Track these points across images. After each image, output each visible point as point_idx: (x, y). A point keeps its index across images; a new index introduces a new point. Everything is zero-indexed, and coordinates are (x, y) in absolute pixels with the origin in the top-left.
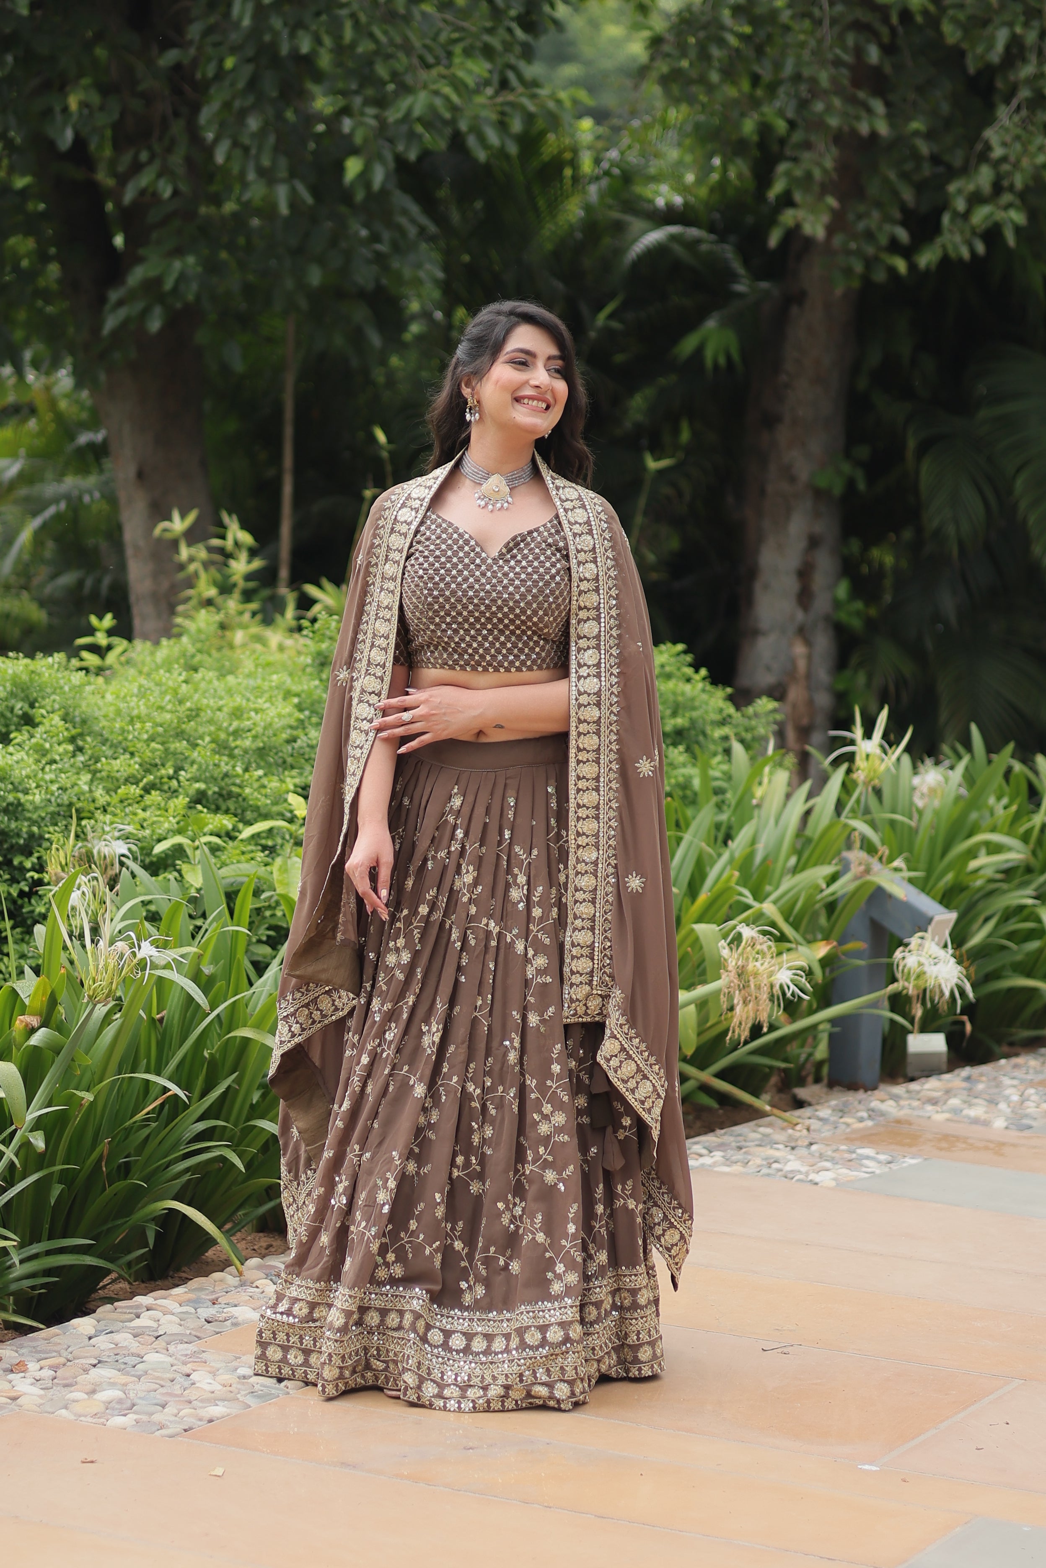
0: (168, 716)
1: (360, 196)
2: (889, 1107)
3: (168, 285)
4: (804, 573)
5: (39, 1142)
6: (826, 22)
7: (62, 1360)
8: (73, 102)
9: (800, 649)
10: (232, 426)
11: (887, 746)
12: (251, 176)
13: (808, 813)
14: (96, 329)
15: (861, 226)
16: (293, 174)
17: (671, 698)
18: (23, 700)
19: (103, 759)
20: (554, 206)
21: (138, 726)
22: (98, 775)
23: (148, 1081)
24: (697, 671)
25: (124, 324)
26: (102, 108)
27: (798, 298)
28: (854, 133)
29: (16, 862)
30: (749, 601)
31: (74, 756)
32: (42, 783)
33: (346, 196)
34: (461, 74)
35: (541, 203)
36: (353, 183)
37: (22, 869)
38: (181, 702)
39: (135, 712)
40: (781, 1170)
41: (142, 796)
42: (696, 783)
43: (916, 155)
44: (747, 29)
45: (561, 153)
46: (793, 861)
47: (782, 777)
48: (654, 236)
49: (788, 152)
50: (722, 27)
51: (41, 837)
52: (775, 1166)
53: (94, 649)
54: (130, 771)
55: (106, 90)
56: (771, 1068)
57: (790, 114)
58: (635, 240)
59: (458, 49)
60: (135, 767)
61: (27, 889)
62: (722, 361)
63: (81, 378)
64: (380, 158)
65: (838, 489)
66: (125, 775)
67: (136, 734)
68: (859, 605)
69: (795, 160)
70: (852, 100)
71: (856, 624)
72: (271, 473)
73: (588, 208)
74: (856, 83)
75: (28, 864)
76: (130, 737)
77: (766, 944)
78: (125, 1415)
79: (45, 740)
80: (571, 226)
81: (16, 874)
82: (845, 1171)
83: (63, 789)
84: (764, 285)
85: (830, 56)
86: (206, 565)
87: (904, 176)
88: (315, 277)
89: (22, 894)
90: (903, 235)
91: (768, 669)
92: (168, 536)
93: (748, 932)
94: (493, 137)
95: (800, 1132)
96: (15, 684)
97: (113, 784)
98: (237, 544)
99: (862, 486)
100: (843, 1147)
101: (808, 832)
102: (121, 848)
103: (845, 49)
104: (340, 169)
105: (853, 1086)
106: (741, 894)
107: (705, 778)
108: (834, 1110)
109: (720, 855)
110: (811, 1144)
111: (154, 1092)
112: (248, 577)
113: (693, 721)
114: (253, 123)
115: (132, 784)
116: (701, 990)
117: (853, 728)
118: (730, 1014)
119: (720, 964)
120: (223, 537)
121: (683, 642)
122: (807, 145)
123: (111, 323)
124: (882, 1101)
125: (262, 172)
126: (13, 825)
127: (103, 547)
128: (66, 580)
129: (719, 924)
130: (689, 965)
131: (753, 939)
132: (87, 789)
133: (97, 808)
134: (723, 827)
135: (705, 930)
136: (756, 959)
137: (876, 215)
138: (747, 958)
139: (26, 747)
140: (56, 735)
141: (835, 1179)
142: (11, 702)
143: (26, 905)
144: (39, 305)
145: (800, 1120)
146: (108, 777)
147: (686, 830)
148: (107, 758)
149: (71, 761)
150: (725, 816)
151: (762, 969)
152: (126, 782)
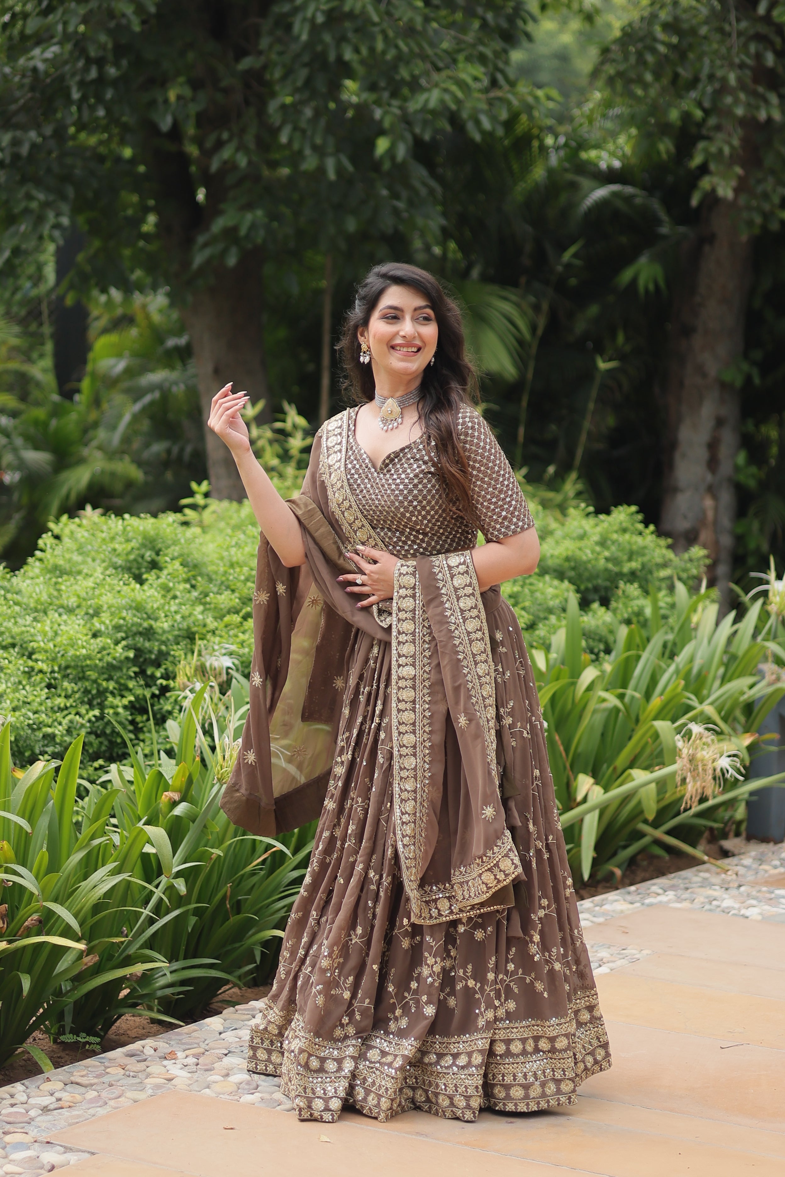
1: (387, 166)
3: (243, 232)
4: (713, 446)
5: (181, 886)
6: (734, 35)
7: (202, 1050)
8: (172, 95)
9: (709, 503)
10: (282, 333)
12: (308, 152)
13: (732, 636)
14: (186, 264)
15: (760, 189)
16: (338, 150)
17: (627, 547)
18: (150, 549)
19: (211, 595)
20: (526, 168)
21: (238, 570)
22: (208, 607)
23: (254, 840)
24: (647, 526)
25: (208, 262)
26: (193, 99)
27: (710, 239)
28: (754, 120)
29: (149, 672)
30: (671, 466)
31: (189, 592)
32: (168, 614)
33: (376, 166)
34: (463, 76)
35: (515, 167)
36: (382, 157)
37: (153, 677)
39: (234, 559)
40: (719, 906)
41: (241, 623)
42: (648, 612)
44: (675, 40)
45: (530, 129)
46: (720, 673)
47: (713, 610)
48: (601, 193)
49: (705, 134)
50: (655, 40)
51: (168, 654)
52: (715, 903)
53: (195, 507)
54: (232, 604)
55: (196, 85)
56: (705, 826)
57: (707, 104)
58: (586, 196)
59: (461, 57)
60: (235, 600)
61: (157, 692)
62: (651, 287)
63: (174, 298)
64: (402, 138)
65: (739, 382)
66: (228, 606)
67: (236, 575)
68: (754, 470)
69: (708, 138)
70: (754, 94)
71: (752, 483)
72: (311, 367)
73: (550, 171)
74: (756, 80)
75: (158, 674)
76: (231, 578)
77: (709, 737)
78: (253, 1094)
79: (169, 581)
80: (537, 183)
81: (150, 681)
82: (767, 907)
83: (183, 618)
84: (682, 229)
85: (737, 61)
86: (271, 442)
88: (351, 225)
89: (153, 696)
91: (685, 517)
93: (696, 729)
94: (486, 123)
95: (730, 876)
96: (145, 538)
97: (219, 614)
98: (295, 426)
99: (757, 380)
100: (764, 889)
101: (733, 649)
102: (227, 662)
103: (748, 54)
104: (372, 146)
105: (765, 840)
106: (689, 699)
107: (656, 608)
108: (754, 859)
109: (668, 666)
110: (740, 886)
111: (260, 848)
112: (301, 451)
113: (643, 565)
114: (308, 112)
115: (234, 613)
116: (660, 773)
117: (768, 572)
118: (683, 787)
119: (675, 752)
120: (284, 421)
121: (635, 504)
122: (718, 128)
123: (199, 259)
125: (315, 148)
126: (147, 644)
127: (186, 423)
128: (158, 448)
129: (674, 721)
130: (648, 751)
131: (700, 733)
132: (200, 617)
133: (208, 632)
134: (669, 645)
135: (663, 726)
136: (703, 749)
137: (771, 180)
138: (696, 748)
139: (155, 586)
140: (178, 577)
141: (761, 914)
142: (143, 551)
143: (156, 704)
144: (141, 243)
145: (729, 867)
146: (215, 608)
147: (644, 649)
148: (214, 593)
149: (188, 595)
150: (670, 637)
151: (707, 756)
152: (229, 612)
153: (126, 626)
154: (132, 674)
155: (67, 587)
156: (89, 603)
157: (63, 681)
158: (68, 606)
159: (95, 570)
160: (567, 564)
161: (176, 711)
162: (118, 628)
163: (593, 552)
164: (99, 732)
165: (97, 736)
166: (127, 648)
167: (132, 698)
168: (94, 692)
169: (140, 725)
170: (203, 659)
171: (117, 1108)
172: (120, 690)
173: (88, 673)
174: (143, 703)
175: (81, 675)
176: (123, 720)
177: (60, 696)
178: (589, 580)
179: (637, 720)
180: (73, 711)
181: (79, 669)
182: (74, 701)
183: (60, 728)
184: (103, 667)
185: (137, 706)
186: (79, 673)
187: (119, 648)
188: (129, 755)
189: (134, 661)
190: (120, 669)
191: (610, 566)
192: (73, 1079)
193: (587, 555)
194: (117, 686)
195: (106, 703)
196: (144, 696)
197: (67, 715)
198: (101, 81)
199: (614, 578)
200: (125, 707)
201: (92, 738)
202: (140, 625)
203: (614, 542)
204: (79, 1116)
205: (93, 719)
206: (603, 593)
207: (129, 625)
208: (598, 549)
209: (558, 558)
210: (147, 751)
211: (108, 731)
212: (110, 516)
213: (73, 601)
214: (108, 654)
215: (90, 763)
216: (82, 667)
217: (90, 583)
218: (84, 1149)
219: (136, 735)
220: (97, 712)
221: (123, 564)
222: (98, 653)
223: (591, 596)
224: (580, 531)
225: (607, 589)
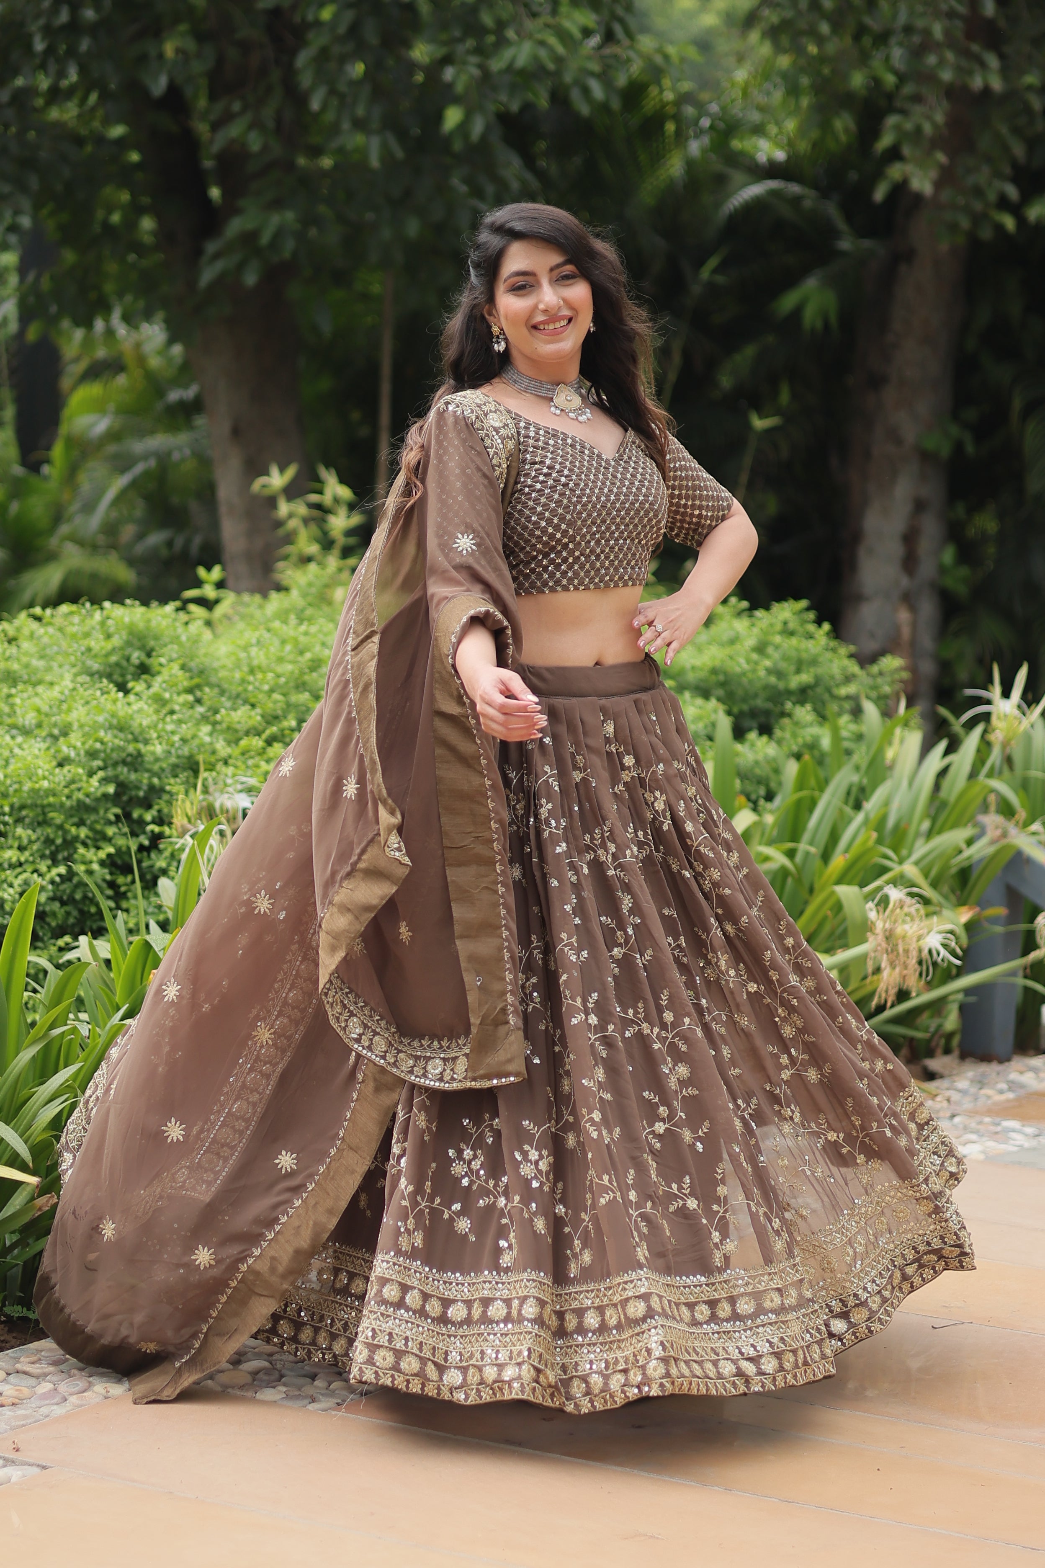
0: (289, 667)
1: (457, 146)
2: (1028, 1078)
3: (265, 239)
4: (910, 538)
8: (169, 49)
9: (904, 616)
10: (325, 384)
11: (1025, 706)
12: (346, 126)
13: (943, 773)
14: (192, 282)
15: (970, 181)
16: (386, 127)
17: (795, 654)
18: (138, 649)
19: (223, 711)
20: (658, 158)
21: (260, 676)
22: (218, 727)
24: (820, 627)
25: (220, 278)
26: (197, 55)
27: (906, 256)
28: (965, 89)
29: (135, 815)
30: (852, 565)
31: (192, 707)
32: (163, 734)
33: (444, 145)
34: (567, 24)
35: (643, 157)
36: (451, 134)
37: (142, 823)
38: (301, 653)
39: (255, 663)
41: (264, 749)
42: (826, 743)
43: (1028, 110)
45: (663, 106)
46: (926, 825)
47: (914, 739)
48: (755, 190)
49: (898, 104)
51: (162, 790)
53: (202, 602)
54: (251, 723)
55: (202, 36)
56: (904, 1037)
57: (900, 67)
58: (735, 192)
60: (256, 718)
61: (146, 843)
62: (820, 325)
64: (481, 109)
65: (945, 451)
66: (246, 726)
67: (257, 684)
68: (964, 571)
69: (903, 112)
70: (966, 53)
71: (962, 590)
72: (364, 432)
73: (690, 164)
74: (970, 35)
75: (148, 817)
76: (250, 688)
77: (913, 907)
79: (165, 690)
80: (672, 180)
81: (136, 828)
82: (991, 1144)
83: (184, 740)
84: (867, 244)
85: (945, 7)
86: (306, 521)
87: (1016, 131)
88: (413, 228)
89: (141, 848)
90: (1012, 192)
91: (873, 634)
92: (267, 492)
93: (895, 894)
94: (597, 91)
95: (940, 1103)
96: (131, 633)
97: (234, 736)
98: (335, 499)
99: (970, 448)
100: (987, 1120)
101: (943, 794)
102: (244, 801)
104: (438, 118)
105: (986, 1057)
106: (884, 856)
107: (837, 738)
108: (972, 1081)
109: (854, 816)
110: (953, 1116)
112: (349, 533)
113: (817, 678)
115: (254, 735)
116: (842, 956)
117: (990, 687)
118: (875, 977)
119: (866, 927)
120: (320, 492)
121: (805, 598)
122: (917, 99)
123: (207, 275)
124: (1021, 1073)
125: (357, 122)
126: (133, 776)
127: (194, 506)
128: (156, 538)
129: (862, 885)
130: (827, 928)
131: (901, 901)
132: (207, 739)
133: (218, 760)
134: (854, 790)
135: (847, 892)
136: (904, 922)
137: (986, 170)
138: (895, 922)
139: (145, 697)
140: (176, 685)
141: (983, 1152)
142: (128, 651)
143: (145, 859)
144: (132, 257)
145: (939, 1091)
146: (229, 728)
147: (822, 790)
148: (226, 709)
149: (191, 712)
150: (855, 778)
151: (910, 932)
152: (247, 733)
153: (105, 751)
154: (112, 818)
155: (22, 699)
156: (53, 719)
157: (15, 827)
158: (24, 727)
159: (62, 677)
160: (714, 678)
161: (173, 868)
162: (92, 754)
163: (748, 661)
164: (65, 898)
165: (63, 903)
166: (105, 781)
167: (112, 850)
168: (59, 841)
169: (123, 889)
170: (211, 798)
171: (81, 1406)
172: (95, 840)
173: (51, 815)
174: (126, 858)
175: (40, 818)
176: (100, 881)
177: (11, 847)
178: (744, 700)
179: (811, 890)
180: (30, 868)
181: (39, 810)
182: (32, 855)
183: (11, 891)
184: (72, 807)
185: (119, 862)
186: (38, 815)
187: (94, 781)
188: (106, 930)
189: (115, 799)
190: (95, 810)
191: (773, 680)
192: (18, 1366)
193: (740, 665)
194: (91, 834)
195: (76, 856)
196: (129, 848)
197: (20, 873)
198: (74, 27)
199: (777, 696)
200: (102, 863)
201: (56, 906)
202: (122, 749)
203: (777, 647)
204: (26, 1417)
205: (58, 879)
206: (763, 719)
207: (108, 751)
208: (755, 656)
209: (701, 669)
210: (131, 925)
211: (78, 896)
212: (83, 605)
213: (30, 719)
214: (79, 789)
215: (53, 941)
216: (43, 807)
217: (55, 693)
218: (32, 1461)
219: (117, 903)
220: (62, 870)
221: (101, 668)
222: (66, 787)
223: (747, 723)
224: (731, 634)
225: (767, 713)
